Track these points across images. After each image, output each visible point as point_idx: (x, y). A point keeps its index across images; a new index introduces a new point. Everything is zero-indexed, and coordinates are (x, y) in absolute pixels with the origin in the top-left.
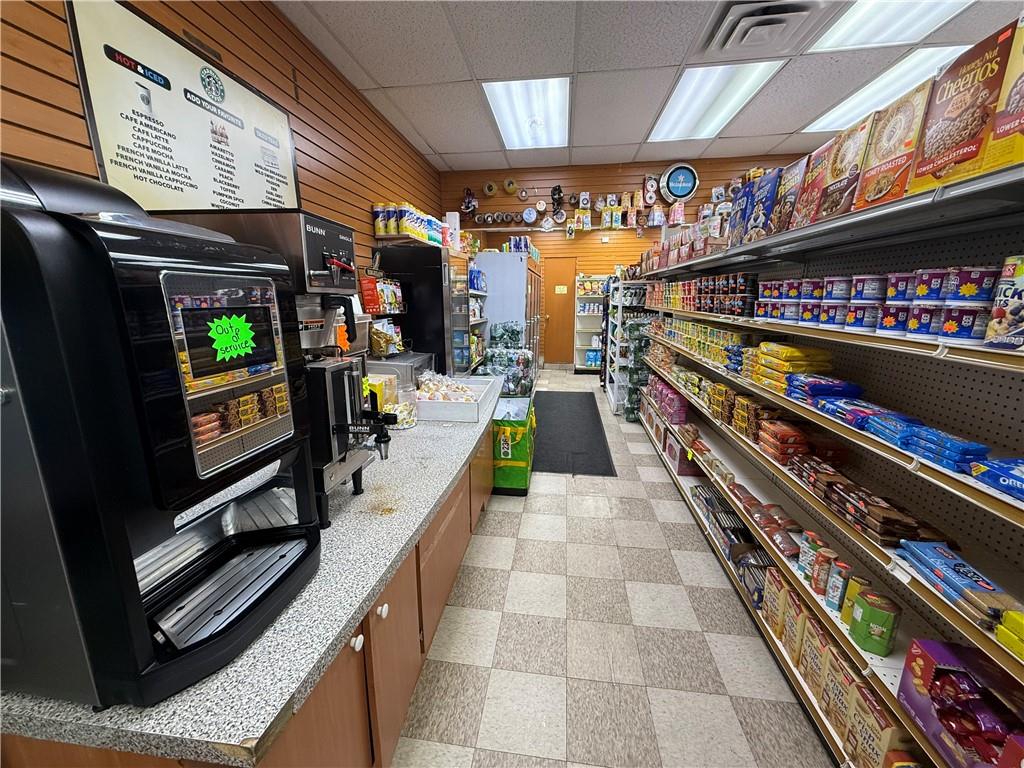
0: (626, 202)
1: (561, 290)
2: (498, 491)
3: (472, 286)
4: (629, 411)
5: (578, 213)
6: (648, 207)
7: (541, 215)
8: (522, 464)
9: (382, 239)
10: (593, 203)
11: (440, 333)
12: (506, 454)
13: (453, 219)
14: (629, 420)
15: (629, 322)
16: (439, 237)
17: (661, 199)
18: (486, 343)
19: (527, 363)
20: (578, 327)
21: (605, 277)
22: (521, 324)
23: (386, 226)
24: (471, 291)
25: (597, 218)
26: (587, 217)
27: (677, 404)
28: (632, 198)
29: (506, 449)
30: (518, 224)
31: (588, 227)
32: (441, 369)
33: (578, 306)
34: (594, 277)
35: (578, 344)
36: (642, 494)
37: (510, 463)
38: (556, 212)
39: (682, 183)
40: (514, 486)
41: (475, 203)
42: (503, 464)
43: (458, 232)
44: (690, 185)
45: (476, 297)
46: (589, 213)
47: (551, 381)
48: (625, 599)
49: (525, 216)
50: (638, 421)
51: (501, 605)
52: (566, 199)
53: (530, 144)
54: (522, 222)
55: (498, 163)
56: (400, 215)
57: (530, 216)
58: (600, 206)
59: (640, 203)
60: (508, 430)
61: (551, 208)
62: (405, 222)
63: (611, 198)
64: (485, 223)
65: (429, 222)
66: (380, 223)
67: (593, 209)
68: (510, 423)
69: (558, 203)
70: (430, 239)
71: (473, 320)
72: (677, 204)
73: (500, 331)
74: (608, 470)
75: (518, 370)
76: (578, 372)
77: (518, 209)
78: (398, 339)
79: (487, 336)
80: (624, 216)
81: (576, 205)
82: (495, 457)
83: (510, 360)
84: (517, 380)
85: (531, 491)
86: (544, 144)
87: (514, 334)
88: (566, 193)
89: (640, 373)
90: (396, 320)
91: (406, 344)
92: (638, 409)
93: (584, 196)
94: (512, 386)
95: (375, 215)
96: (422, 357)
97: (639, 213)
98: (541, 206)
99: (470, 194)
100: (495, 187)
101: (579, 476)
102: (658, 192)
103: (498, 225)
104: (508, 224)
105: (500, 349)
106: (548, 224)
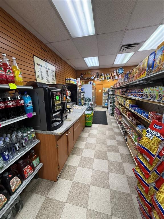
0: (110, 75)
1: (100, 91)
2: (86, 126)
3: (82, 91)
4: (112, 114)
5: (101, 77)
6: (115, 76)
7: (95, 78)
8: (90, 122)
9: (67, 83)
10: (104, 75)
11: (77, 99)
12: (87, 120)
13: (79, 79)
14: (112, 116)
15: (112, 97)
16: (76, 82)
17: (117, 74)
18: (85, 101)
19: (92, 105)
20: (103, 98)
21: (108, 88)
22: (91, 98)
23: (68, 81)
24: (82, 92)
25: (105, 78)
26: (103, 78)
27: (119, 111)
28: (111, 74)
29: (88, 119)
30: (90, 79)
31: (103, 80)
32: (77, 104)
33: (103, 94)
34: (106, 88)
35: (103, 102)
36: (112, 127)
37: (88, 121)
38: (97, 77)
39: (121, 71)
40: (89, 125)
41: (83, 76)
42: (87, 121)
43: (80, 81)
44: (122, 71)
45: (83, 93)
46: (103, 77)
47: (98, 109)
48: (106, 142)
49: (92, 78)
50: (113, 116)
51: (86, 141)
52: (99, 74)
53: (92, 66)
54: (91, 79)
55: (87, 68)
56: (70, 79)
57: (93, 78)
58: (105, 76)
59: (113, 75)
60: (88, 115)
61: (96, 76)
62: (71, 81)
63: (108, 74)
64: (84, 79)
65: (75, 80)
66: (67, 81)
67: (104, 76)
68: (88, 114)
69: (98, 75)
70: (75, 83)
71: (82, 97)
72: (120, 75)
73: (87, 99)
74: (107, 124)
75: (90, 106)
76: (103, 107)
77: (91, 76)
78: (70, 100)
79: (85, 100)
80: (110, 77)
81: (101, 76)
82: (86, 120)
83: (89, 104)
84: (90, 108)
85: (92, 126)
86: (95, 65)
87: (90, 99)
88: (99, 73)
89: (113, 106)
90: (70, 97)
91: (71, 101)
92: (114, 114)
93: (103, 74)
94: (89, 108)
95: (66, 80)
96: (74, 103)
97: (113, 77)
98: (95, 76)
99: (82, 74)
100: (86, 73)
101: (101, 125)
102: (116, 73)
103: (87, 80)
104: (89, 79)
105: (87, 102)
106: (96, 79)
